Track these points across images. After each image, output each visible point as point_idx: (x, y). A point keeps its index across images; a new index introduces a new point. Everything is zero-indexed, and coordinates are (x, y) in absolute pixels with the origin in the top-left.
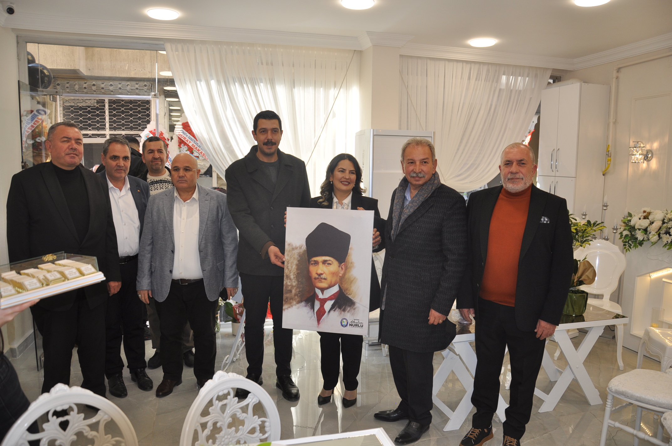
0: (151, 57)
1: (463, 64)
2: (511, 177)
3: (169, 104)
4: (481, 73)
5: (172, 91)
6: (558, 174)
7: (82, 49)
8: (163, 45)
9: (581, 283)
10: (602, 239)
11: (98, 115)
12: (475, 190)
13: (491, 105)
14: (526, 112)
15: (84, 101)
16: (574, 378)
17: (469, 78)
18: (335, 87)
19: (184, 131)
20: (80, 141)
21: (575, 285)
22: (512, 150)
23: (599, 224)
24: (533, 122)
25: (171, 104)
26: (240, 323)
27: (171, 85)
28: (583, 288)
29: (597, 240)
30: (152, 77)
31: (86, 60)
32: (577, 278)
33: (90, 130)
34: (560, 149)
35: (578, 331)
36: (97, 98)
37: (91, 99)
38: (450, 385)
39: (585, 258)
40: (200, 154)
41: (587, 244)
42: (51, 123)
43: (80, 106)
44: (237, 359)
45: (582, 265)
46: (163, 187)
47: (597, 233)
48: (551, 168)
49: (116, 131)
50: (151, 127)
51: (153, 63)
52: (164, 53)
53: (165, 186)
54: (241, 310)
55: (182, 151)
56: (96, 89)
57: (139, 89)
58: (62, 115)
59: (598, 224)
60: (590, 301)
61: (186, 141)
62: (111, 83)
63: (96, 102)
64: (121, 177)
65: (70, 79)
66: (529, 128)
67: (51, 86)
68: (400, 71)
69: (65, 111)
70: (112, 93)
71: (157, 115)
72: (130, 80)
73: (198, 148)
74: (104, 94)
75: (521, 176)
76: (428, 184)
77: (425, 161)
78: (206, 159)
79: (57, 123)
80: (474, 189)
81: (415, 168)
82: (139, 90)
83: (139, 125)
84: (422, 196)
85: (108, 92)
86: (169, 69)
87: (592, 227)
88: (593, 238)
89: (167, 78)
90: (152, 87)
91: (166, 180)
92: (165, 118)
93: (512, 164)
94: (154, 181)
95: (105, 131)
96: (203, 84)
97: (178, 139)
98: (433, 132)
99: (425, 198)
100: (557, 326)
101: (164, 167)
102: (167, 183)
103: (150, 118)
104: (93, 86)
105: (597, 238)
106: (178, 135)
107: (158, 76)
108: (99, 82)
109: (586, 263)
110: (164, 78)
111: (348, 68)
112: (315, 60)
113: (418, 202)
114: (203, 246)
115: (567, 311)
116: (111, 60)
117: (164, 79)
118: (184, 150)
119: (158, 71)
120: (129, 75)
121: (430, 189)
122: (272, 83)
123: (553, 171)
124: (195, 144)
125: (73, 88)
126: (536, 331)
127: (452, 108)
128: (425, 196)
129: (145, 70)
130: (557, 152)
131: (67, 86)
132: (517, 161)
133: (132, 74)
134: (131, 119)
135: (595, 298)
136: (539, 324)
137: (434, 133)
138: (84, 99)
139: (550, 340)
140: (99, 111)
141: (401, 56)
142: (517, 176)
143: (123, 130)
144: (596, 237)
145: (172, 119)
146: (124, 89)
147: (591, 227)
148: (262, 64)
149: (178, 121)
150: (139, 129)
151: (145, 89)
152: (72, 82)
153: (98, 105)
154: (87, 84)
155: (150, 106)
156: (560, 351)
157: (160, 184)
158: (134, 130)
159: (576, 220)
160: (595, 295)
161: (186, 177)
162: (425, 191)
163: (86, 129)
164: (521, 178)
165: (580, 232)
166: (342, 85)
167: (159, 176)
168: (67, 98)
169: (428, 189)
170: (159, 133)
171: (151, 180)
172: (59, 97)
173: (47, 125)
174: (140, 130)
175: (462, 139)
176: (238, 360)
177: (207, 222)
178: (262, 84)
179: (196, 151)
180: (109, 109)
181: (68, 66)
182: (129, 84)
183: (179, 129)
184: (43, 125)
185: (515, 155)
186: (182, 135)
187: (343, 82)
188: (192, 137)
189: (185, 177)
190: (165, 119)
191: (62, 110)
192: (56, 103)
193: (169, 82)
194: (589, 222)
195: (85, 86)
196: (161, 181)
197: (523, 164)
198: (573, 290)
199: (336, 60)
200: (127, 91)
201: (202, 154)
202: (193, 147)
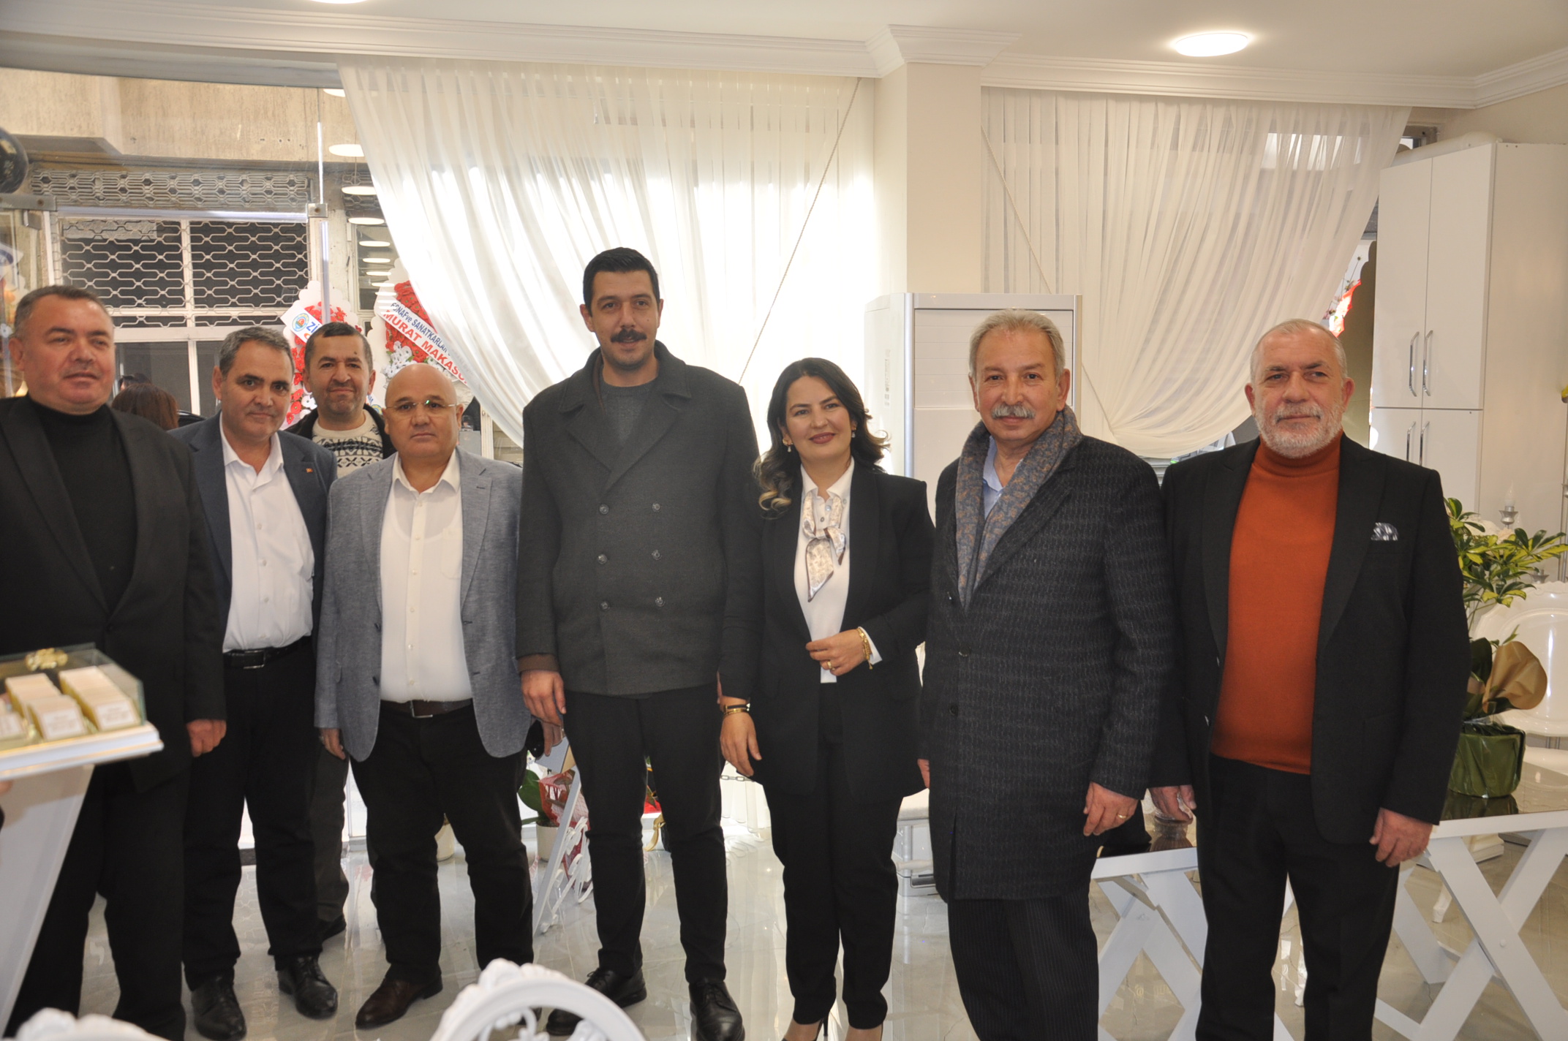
0: (305, 104)
1: (1156, 104)
2: (1287, 413)
3: (358, 234)
4: (1207, 130)
5: (365, 199)
6: (1430, 402)
7: (109, 83)
8: (336, 71)
9: (1502, 704)
10: (1564, 582)
11: (161, 266)
12: (1200, 451)
13: (1237, 216)
14: (1337, 232)
15: (121, 226)
16: (1495, 975)
17: (1175, 145)
18: (807, 179)
19: (402, 306)
20: (101, 338)
21: (1486, 712)
22: (1284, 340)
23: (1553, 538)
24: (1359, 259)
25: (365, 233)
26: (557, 825)
27: (361, 182)
28: (1509, 718)
29: (1548, 584)
30: (310, 160)
31: (123, 112)
32: (1491, 690)
33: (140, 306)
34: (1434, 332)
35: (1502, 841)
36: (160, 220)
37: (140, 221)
38: (1139, 992)
39: (1513, 636)
40: (446, 367)
41: (1515, 594)
42: (27, 286)
43: (111, 239)
44: (551, 927)
45: (1504, 655)
46: (355, 459)
47: (1549, 564)
48: (1410, 385)
49: (214, 309)
50: (310, 295)
51: (312, 121)
52: (339, 93)
53: (362, 459)
54: (562, 792)
55: (396, 361)
56: (154, 193)
57: (275, 192)
58: (59, 266)
59: (1548, 540)
60: (1531, 756)
61: (407, 333)
62: (196, 176)
63: (155, 228)
64: (263, 433)
65: (76, 166)
66: (1348, 276)
67: (25, 184)
68: (982, 131)
69: (68, 253)
70: (200, 204)
71: (324, 265)
72: (246, 169)
73: (441, 352)
74: (178, 206)
75: (1315, 409)
76: (1048, 436)
77: (1033, 371)
78: (463, 381)
79: (44, 285)
80: (1198, 449)
81: (1005, 391)
82: (275, 194)
83: (278, 291)
84: (1037, 471)
85: (187, 203)
86: (356, 139)
87: (1530, 548)
88: (1536, 578)
89: (350, 161)
90: (309, 186)
91: (365, 441)
92: (347, 271)
93: (1289, 376)
94: (331, 442)
95: (183, 309)
96: (449, 176)
97: (385, 328)
98: (1077, 296)
99: (1046, 476)
100: (1434, 827)
101: (362, 406)
102: (367, 449)
103: (307, 272)
104: (146, 185)
105: (1547, 579)
106: (385, 318)
107: (325, 156)
108: (162, 176)
109: (1515, 648)
110: (342, 161)
111: (842, 129)
112: (752, 108)
113: (1026, 488)
114: (472, 607)
115: (1466, 785)
116: (195, 113)
117: (341, 164)
118: (403, 354)
119: (324, 142)
120: (245, 155)
121: (1056, 449)
122: (635, 169)
123: (1415, 395)
124: (431, 343)
125: (89, 190)
126: (1373, 841)
127: (1130, 227)
128: (1045, 469)
129: (289, 140)
130: (1426, 339)
131: (72, 185)
132: (1301, 368)
133: (255, 153)
134: (255, 274)
135: (1549, 748)
136: (1384, 822)
137: (1079, 299)
138: (121, 221)
139: (1418, 865)
140: (165, 254)
141: (986, 90)
142: (1305, 409)
143: (234, 305)
144: (1547, 576)
145: (369, 273)
146: (233, 192)
147: (1527, 547)
148: (608, 120)
149: (384, 279)
150: (279, 302)
151: (292, 192)
152: (84, 174)
153: (161, 237)
154: (128, 178)
155: (305, 239)
156: (1451, 898)
157: (348, 451)
158: (263, 306)
159: (1482, 529)
160: (1547, 737)
161: (434, 425)
162: (1042, 456)
163: (130, 303)
164: (1315, 413)
165: (1495, 562)
166: (826, 175)
167: (347, 429)
168: (73, 219)
169: (1050, 450)
170: (332, 312)
171: (323, 440)
172: (50, 215)
173: (14, 293)
174: (279, 305)
175: (1157, 312)
176: (555, 927)
177: (483, 546)
178: (608, 178)
179: (436, 359)
180: (193, 248)
181: (72, 129)
182: (246, 180)
183: (386, 302)
184: (5, 293)
185: (1295, 353)
186: (396, 318)
187: (828, 165)
188: (423, 322)
189: (432, 425)
190: (347, 275)
191: (59, 251)
192: (41, 232)
193: (356, 173)
194: (1520, 534)
195: (122, 186)
196: (351, 445)
197: (1320, 374)
198: (1481, 724)
199: (807, 107)
200: (240, 199)
201: (453, 368)
202: (426, 351)
